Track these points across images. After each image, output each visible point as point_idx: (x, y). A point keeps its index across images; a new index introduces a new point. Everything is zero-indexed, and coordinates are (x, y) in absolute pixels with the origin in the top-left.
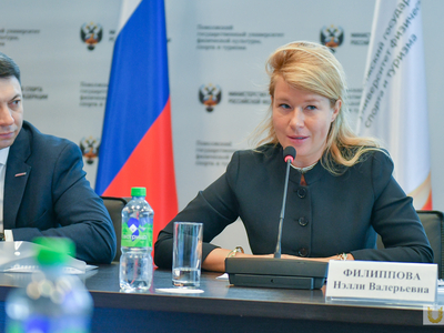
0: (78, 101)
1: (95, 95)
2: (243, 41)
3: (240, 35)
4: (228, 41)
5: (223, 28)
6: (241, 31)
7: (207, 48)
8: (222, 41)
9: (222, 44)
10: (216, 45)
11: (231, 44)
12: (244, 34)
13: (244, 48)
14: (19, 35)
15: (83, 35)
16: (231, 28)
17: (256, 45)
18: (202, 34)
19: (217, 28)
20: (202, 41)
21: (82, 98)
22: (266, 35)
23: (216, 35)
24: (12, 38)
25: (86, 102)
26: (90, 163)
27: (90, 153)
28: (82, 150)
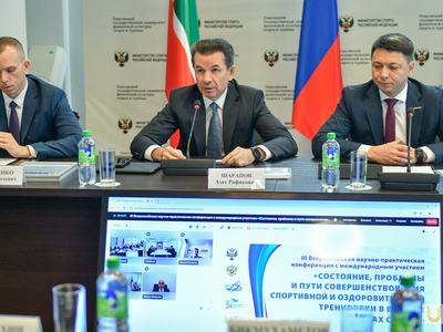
0: (263, 28)
1: (274, 24)
21: (265, 26)
25: (268, 28)
26: (271, 65)
27: (271, 59)
28: (266, 57)
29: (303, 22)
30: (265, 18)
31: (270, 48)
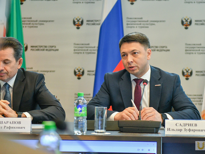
0: (73, 51)
1: (81, 49)
2: (147, 24)
3: (146, 21)
4: (141, 24)
5: (138, 18)
6: (146, 20)
7: (131, 27)
8: (138, 24)
9: (138, 26)
10: (135, 26)
11: (142, 26)
12: (148, 21)
13: (148, 27)
14: (44, 23)
15: (74, 22)
16: (142, 18)
17: (153, 26)
18: (129, 21)
19: (136, 18)
20: (129, 24)
21: (74, 50)
22: (158, 21)
23: (135, 22)
24: (41, 24)
25: (77, 52)
26: (79, 78)
27: (79, 74)
28: (75, 73)
29: (99, 47)
30: (75, 44)
31: (78, 66)
